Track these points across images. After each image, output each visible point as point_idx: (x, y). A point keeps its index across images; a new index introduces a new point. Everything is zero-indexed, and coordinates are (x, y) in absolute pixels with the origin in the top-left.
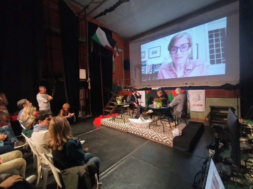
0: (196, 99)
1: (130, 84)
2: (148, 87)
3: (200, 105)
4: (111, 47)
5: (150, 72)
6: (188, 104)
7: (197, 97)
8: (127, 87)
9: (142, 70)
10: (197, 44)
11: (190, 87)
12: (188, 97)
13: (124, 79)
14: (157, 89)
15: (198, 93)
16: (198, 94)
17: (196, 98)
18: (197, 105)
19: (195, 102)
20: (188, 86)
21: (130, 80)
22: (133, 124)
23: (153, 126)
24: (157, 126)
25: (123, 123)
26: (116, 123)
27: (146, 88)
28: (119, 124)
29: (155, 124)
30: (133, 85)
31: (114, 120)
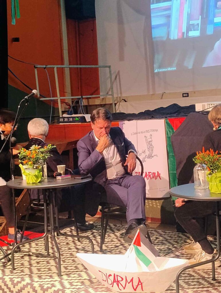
1: (96, 91)
2: (183, 103)
5: (190, 28)
8: (84, 102)
9: (155, 22)
13: (66, 65)
21: (96, 70)
22: (101, 277)
23: (195, 285)
24: (217, 284)
25: (51, 277)
26: (19, 280)
27: (175, 105)
28: (32, 281)
29: (206, 276)
30: (112, 95)
31: (9, 264)
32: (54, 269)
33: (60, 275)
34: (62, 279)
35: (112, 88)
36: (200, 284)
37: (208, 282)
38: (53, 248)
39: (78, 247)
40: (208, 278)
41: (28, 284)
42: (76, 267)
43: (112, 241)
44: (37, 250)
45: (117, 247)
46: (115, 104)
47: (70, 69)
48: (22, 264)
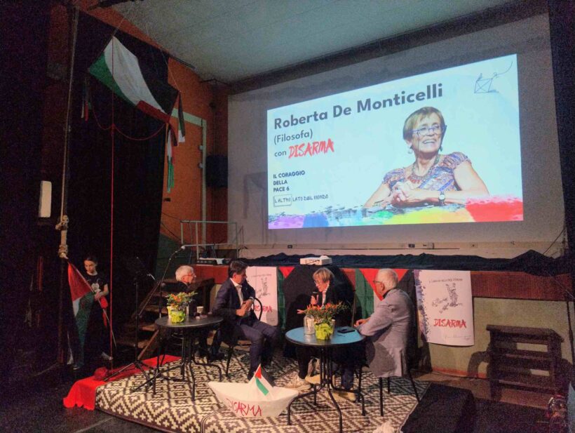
0: (445, 303)
1: (225, 240)
2: (289, 253)
3: (458, 322)
4: (159, 107)
6: (421, 319)
7: (447, 294)
8: (216, 248)
11: (424, 256)
12: (420, 292)
13: (204, 221)
14: (317, 263)
15: (450, 280)
16: (450, 284)
17: (446, 300)
18: (448, 323)
19: (441, 312)
20: (416, 252)
21: (226, 226)
22: (228, 404)
23: (301, 410)
24: (318, 409)
25: (186, 401)
26: (159, 404)
27: (283, 254)
28: (170, 406)
29: (309, 400)
30: (237, 243)
31: (150, 388)
32: (188, 394)
33: (193, 400)
34: (195, 404)
35: (237, 238)
36: (305, 408)
37: (310, 406)
38: (187, 372)
39: (208, 371)
40: (311, 402)
41: (166, 409)
42: (206, 391)
43: (235, 365)
44: (174, 374)
45: (238, 370)
46: (239, 250)
47: (207, 223)
48: (162, 388)
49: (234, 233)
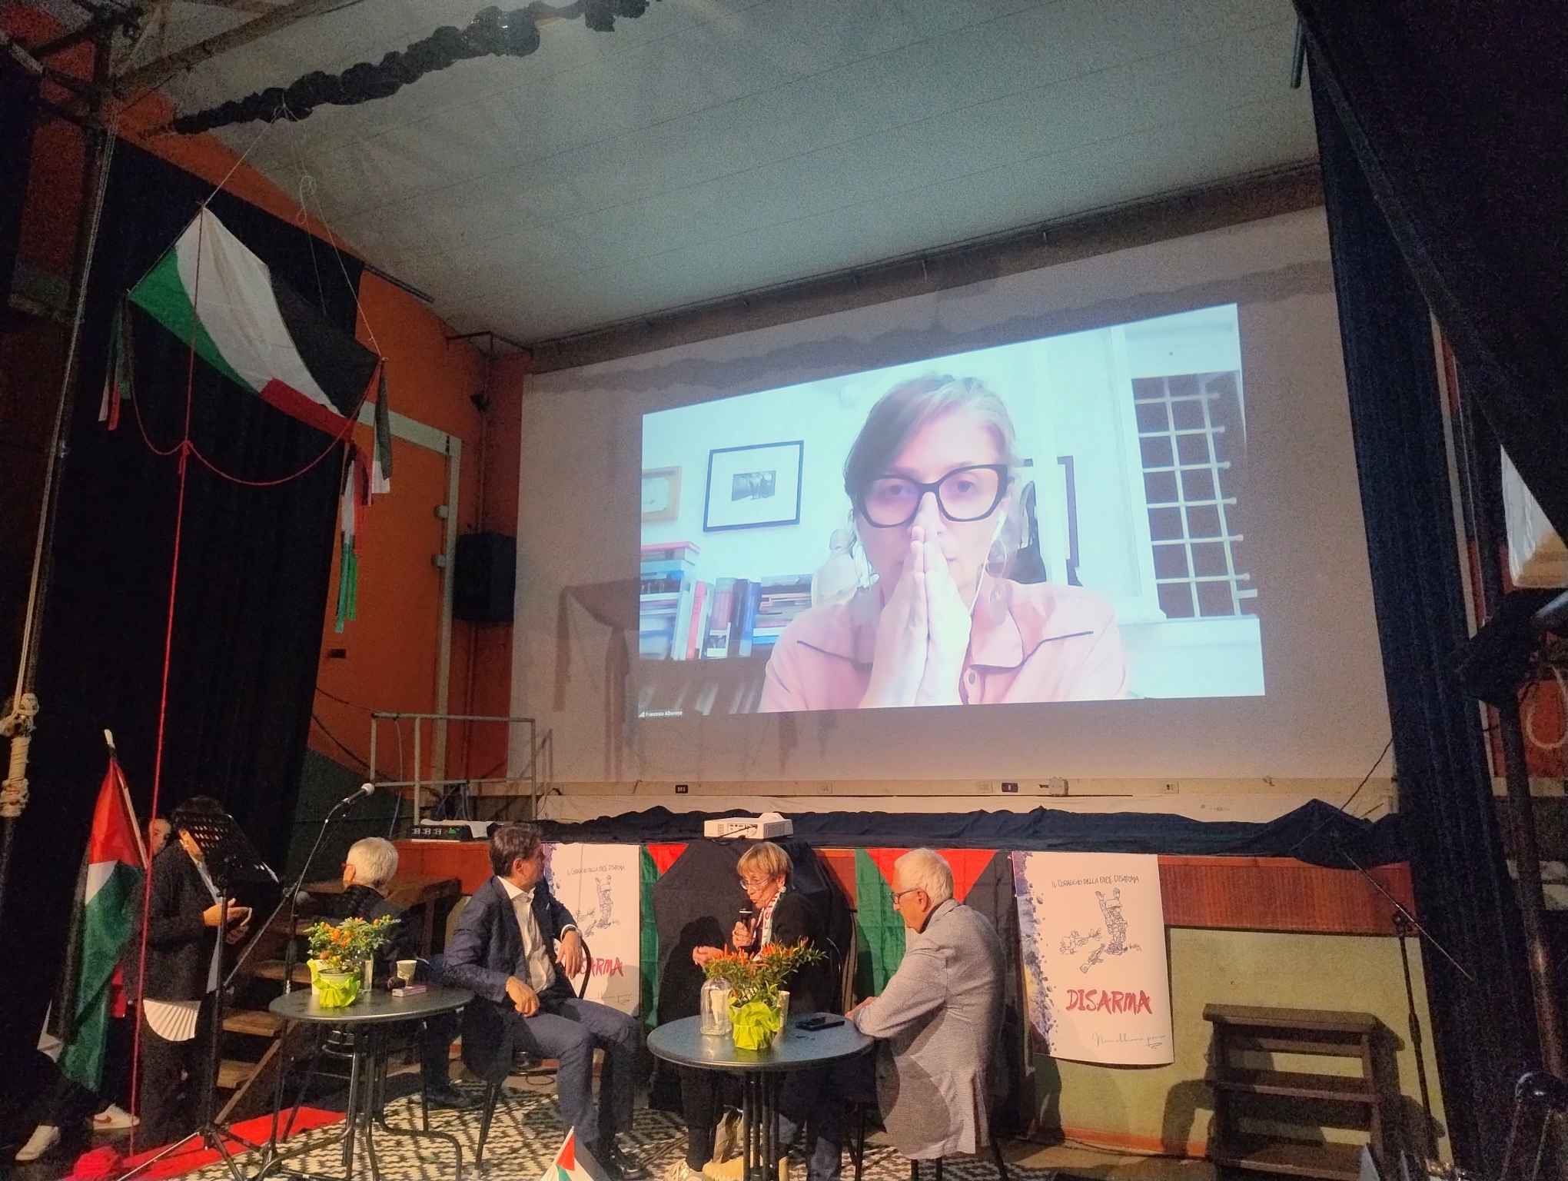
0: (1094, 945)
1: (498, 768)
2: (678, 805)
3: (1131, 997)
4: (322, 399)
6: (1031, 989)
7: (1099, 921)
8: (472, 790)
10: (1067, 461)
11: (1040, 815)
12: (1029, 914)
13: (442, 712)
14: (749, 834)
15: (1104, 880)
16: (1107, 890)
17: (1096, 934)
18: (1105, 999)
19: (1085, 970)
20: (1020, 805)
21: (504, 726)
27: (659, 808)
30: (533, 778)
35: (533, 763)
46: (538, 798)
47: (449, 721)
49: (528, 749)
